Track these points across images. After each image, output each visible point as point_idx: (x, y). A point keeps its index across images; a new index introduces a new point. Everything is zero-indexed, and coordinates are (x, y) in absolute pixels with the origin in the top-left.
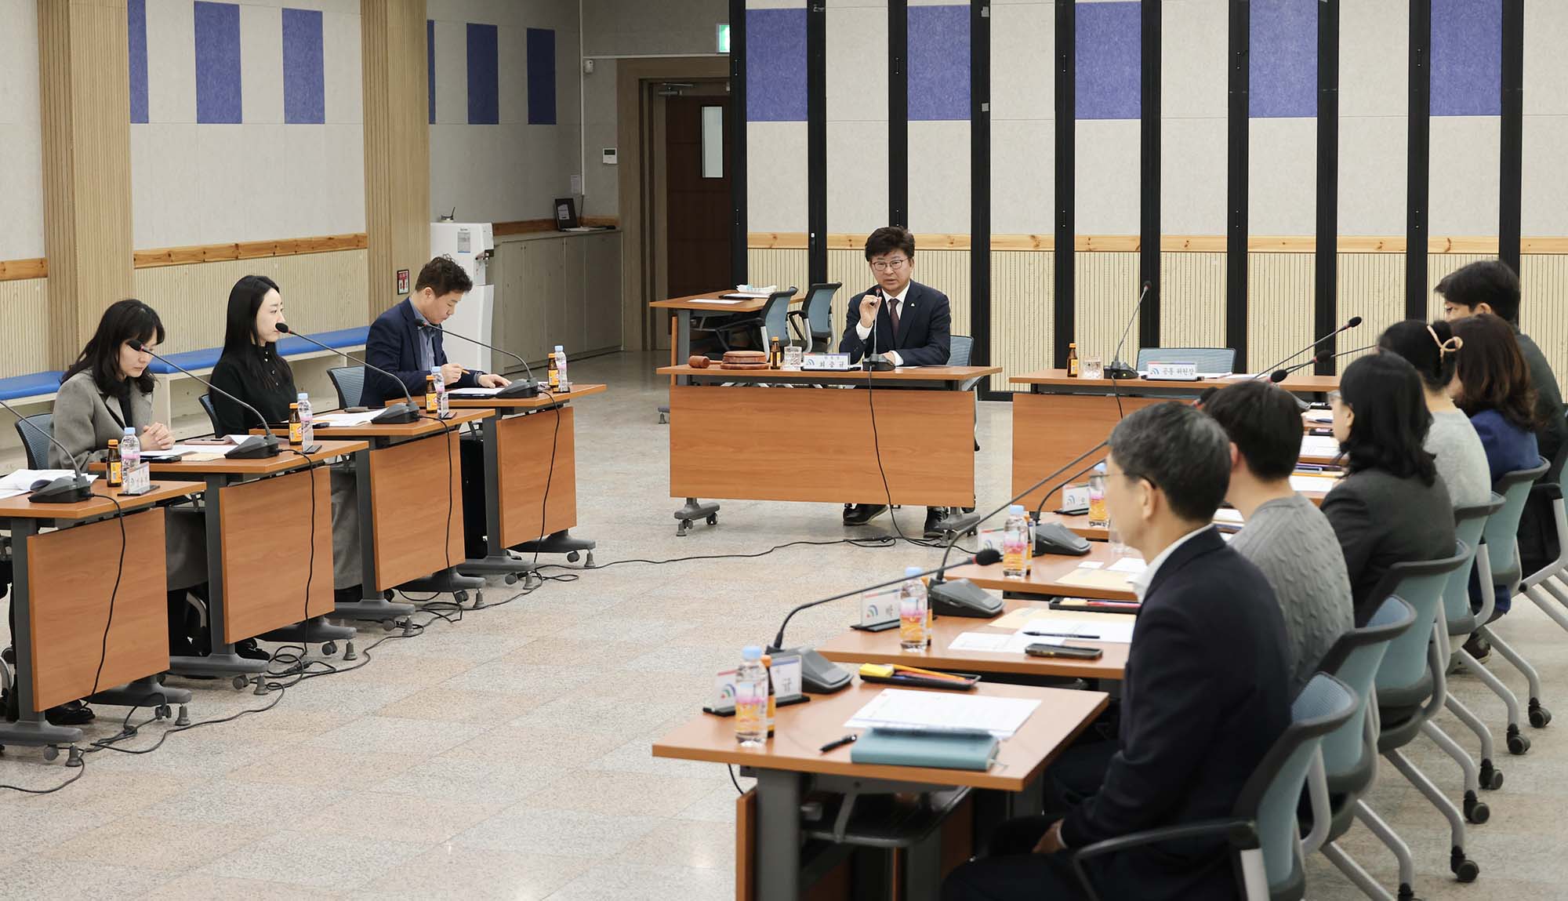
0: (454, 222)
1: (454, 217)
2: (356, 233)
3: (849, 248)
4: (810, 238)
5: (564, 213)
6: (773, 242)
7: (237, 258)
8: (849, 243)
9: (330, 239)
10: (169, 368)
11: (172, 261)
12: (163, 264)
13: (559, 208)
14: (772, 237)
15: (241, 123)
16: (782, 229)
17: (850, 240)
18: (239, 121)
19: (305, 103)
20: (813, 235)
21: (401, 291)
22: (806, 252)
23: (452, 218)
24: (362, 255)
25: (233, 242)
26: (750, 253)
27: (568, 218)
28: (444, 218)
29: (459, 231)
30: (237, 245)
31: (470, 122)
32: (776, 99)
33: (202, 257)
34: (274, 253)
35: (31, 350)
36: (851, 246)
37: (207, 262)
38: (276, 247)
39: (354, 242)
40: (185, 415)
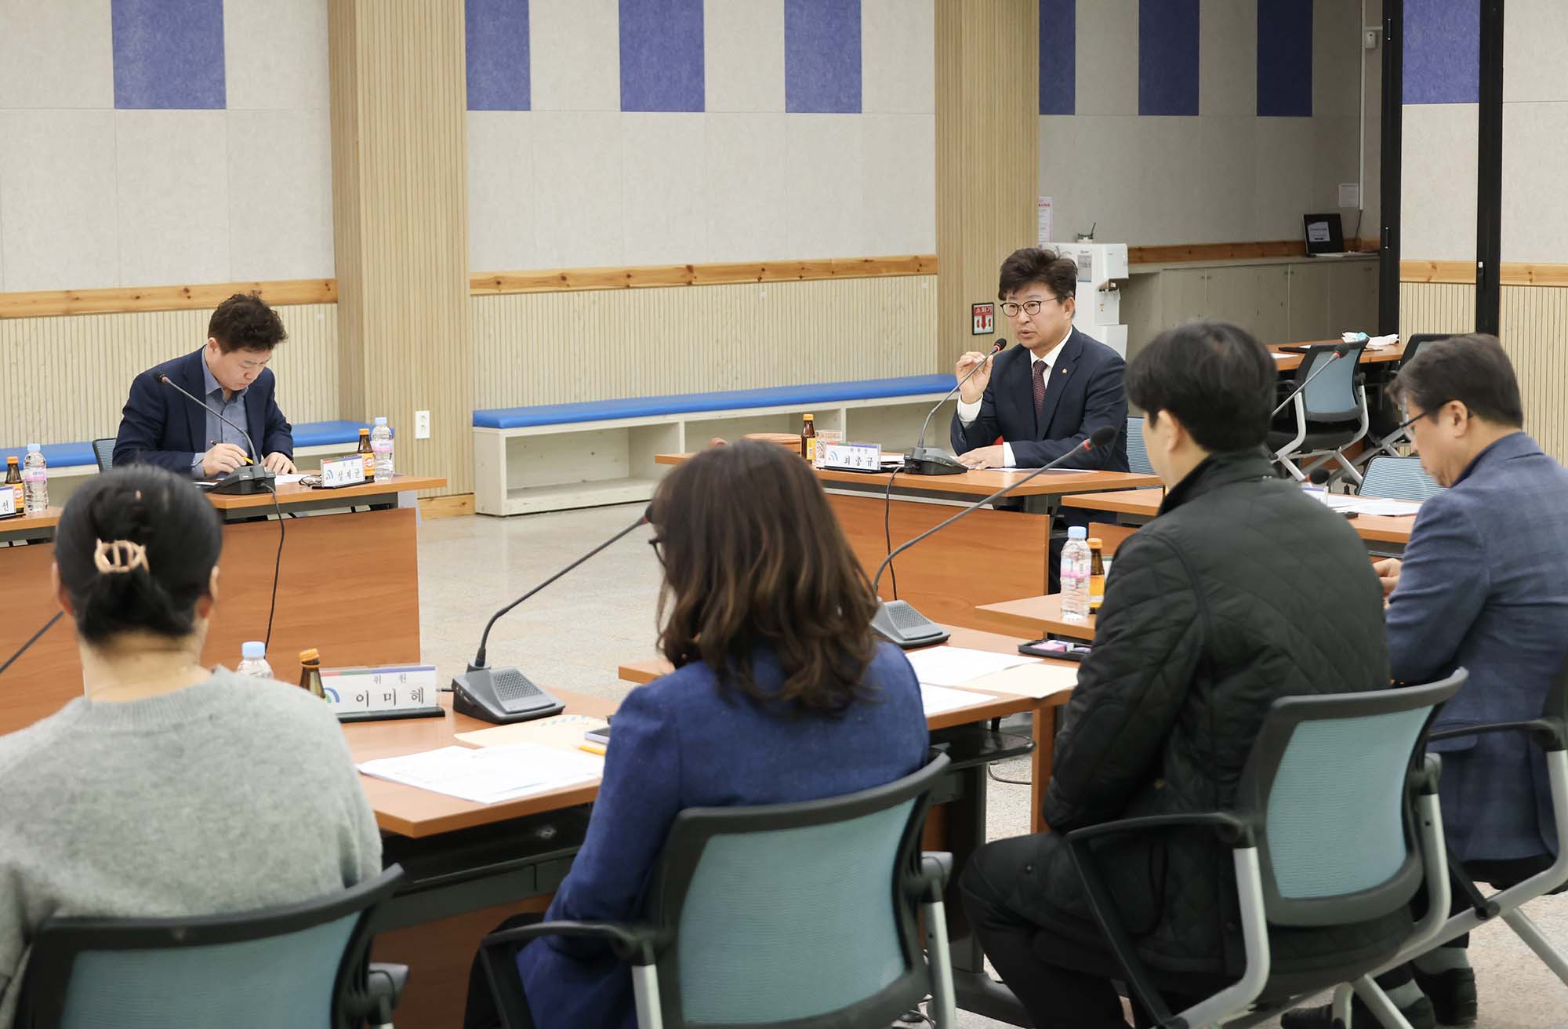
0: (1093, 242)
1: (1094, 237)
2: (916, 254)
3: (1529, 283)
4: (1478, 269)
5: (1320, 232)
6: (1433, 273)
7: (690, 284)
8: (1528, 277)
9: (866, 261)
10: (502, 422)
11: (568, 286)
12: (552, 289)
13: (1310, 227)
14: (1430, 266)
15: (703, 110)
16: (1443, 256)
17: (1530, 273)
18: (699, 107)
19: (824, 86)
20: (1481, 265)
21: (977, 330)
22: (1473, 289)
23: (1091, 237)
24: (928, 284)
25: (683, 262)
26: (1403, 288)
27: (1327, 239)
28: (1081, 237)
29: (1080, 254)
30: (690, 268)
31: (1142, 112)
32: (1439, 72)
33: (624, 282)
34: (760, 278)
35: (306, 394)
36: (1531, 280)
37: (633, 288)
38: (763, 270)
39: (916, 266)
40: (584, 481)
